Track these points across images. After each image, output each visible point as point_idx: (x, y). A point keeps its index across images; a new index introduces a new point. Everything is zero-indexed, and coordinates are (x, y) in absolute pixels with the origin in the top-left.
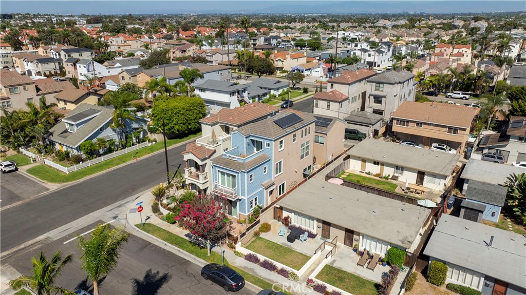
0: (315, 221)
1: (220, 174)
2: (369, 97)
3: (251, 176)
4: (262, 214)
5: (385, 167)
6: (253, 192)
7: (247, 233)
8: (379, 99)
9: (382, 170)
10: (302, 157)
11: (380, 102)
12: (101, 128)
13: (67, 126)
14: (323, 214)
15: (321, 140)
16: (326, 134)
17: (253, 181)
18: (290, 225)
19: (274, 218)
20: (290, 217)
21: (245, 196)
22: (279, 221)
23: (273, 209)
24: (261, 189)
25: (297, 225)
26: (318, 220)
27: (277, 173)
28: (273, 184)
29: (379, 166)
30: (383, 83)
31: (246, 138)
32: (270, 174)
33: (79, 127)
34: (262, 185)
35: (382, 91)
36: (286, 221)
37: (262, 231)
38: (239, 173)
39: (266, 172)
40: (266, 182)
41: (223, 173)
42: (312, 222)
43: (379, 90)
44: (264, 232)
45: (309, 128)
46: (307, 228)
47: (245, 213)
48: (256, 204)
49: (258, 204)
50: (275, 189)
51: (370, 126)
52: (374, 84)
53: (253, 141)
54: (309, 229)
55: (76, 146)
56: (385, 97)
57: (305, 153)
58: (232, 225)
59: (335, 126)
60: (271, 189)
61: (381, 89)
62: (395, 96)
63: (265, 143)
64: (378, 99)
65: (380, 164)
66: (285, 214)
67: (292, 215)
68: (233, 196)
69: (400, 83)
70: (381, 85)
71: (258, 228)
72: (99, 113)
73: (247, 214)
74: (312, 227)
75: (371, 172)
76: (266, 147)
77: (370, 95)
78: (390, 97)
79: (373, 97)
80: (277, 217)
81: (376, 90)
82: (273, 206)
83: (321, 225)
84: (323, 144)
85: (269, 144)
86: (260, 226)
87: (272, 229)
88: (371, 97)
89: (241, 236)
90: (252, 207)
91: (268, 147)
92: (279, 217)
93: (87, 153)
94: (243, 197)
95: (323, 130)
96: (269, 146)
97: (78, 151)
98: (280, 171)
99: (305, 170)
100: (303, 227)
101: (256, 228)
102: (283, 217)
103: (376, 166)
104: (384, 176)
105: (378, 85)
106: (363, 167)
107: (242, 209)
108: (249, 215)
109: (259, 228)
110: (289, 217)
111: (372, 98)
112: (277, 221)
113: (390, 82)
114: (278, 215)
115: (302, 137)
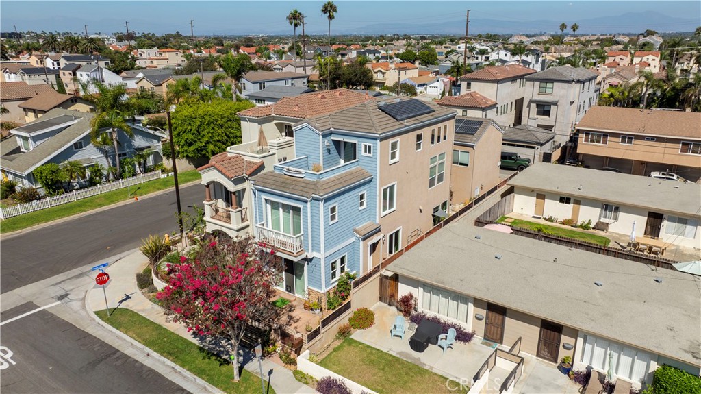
0: (471, 305)
1: (269, 206)
2: (529, 106)
3: (333, 210)
4: (355, 290)
5: (581, 206)
6: (338, 243)
7: (322, 331)
8: (546, 108)
9: (576, 213)
10: (432, 183)
11: (547, 113)
12: (75, 144)
13: (20, 142)
14: (488, 289)
15: (462, 158)
16: (472, 147)
17: (336, 220)
18: (413, 313)
19: (381, 299)
20: (415, 295)
21: (319, 251)
22: (390, 305)
23: (378, 281)
24: (353, 239)
25: (430, 314)
26: (478, 302)
27: (385, 209)
28: (378, 231)
29: (571, 205)
30: (552, 81)
31: (324, 136)
32: (371, 210)
33: (38, 143)
34: (355, 231)
35: (551, 94)
36: (406, 305)
37: (355, 327)
38: (306, 202)
39: (365, 206)
40: (364, 225)
41: (275, 206)
42: (462, 306)
43: (545, 93)
44: (361, 328)
45: (445, 127)
46: (450, 320)
47: (321, 288)
48: (342, 269)
49: (346, 269)
50: (381, 242)
51: (537, 147)
52: (537, 84)
53: (337, 143)
54: (457, 322)
55: (27, 173)
56: (555, 104)
57: (436, 176)
58: (293, 314)
59: (486, 134)
60: (374, 239)
61: (548, 91)
62: (572, 103)
63: (361, 145)
64: (544, 109)
65: (572, 201)
66: (403, 290)
67: (419, 294)
68: (295, 252)
69: (578, 81)
70: (549, 85)
71: (347, 318)
72: (76, 121)
73: (324, 290)
74: (462, 316)
75: (554, 217)
76: (363, 153)
77: (531, 102)
78: (564, 104)
79: (535, 105)
80: (387, 296)
81: (540, 93)
82: (378, 274)
83: (483, 312)
84: (467, 165)
85: (370, 147)
86: (351, 315)
87: (376, 321)
88: (532, 104)
89: (308, 337)
90: (334, 275)
91: (367, 154)
92: (392, 296)
93: (46, 185)
94: (315, 254)
95: (467, 139)
96: (370, 152)
97: (30, 181)
98: (391, 206)
99: (436, 209)
100: (443, 317)
101: (344, 319)
102: (400, 297)
103: (565, 204)
104: (579, 223)
105: (543, 85)
106: (540, 209)
107: (315, 280)
108: (328, 292)
109: (350, 320)
110: (411, 296)
111: (533, 106)
112: (386, 305)
113: (563, 78)
114: (389, 292)
115: (433, 143)
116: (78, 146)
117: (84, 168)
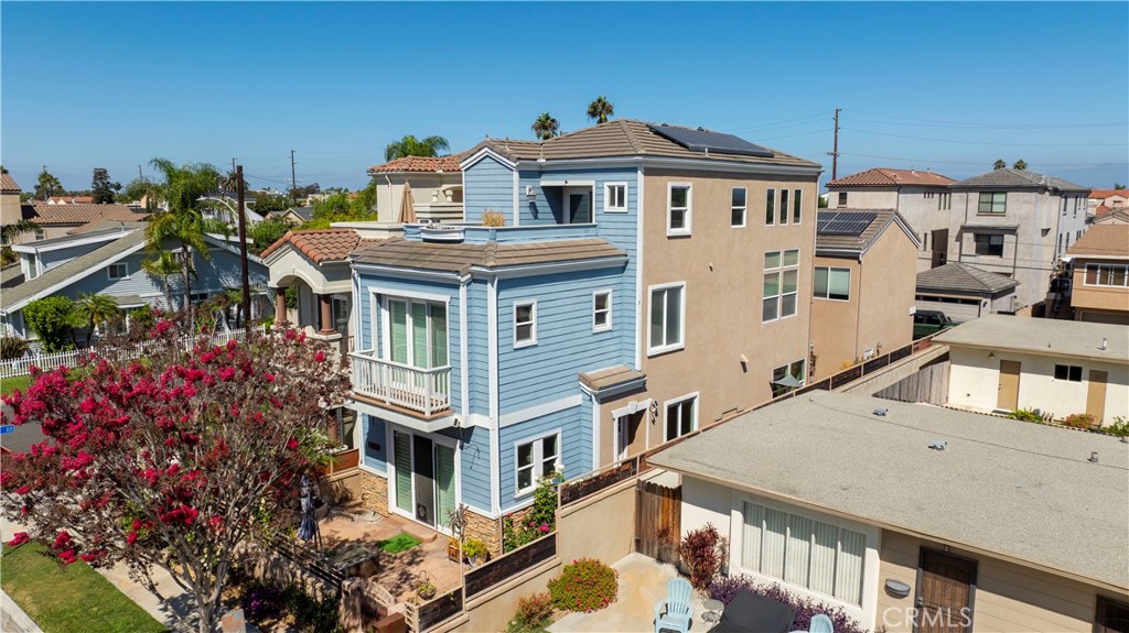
0: (872, 554)
1: (385, 314)
2: (959, 238)
3: (524, 312)
4: (569, 508)
5: (1110, 386)
6: (535, 400)
7: (468, 603)
8: (994, 241)
9: (1097, 401)
10: (769, 312)
11: (997, 250)
12: (112, 267)
13: (25, 265)
14: (919, 509)
16: (856, 257)
17: (533, 340)
18: (718, 579)
19: (639, 546)
20: (722, 532)
21: (485, 411)
22: (660, 560)
23: (631, 495)
24: (578, 399)
25: (763, 581)
26: (893, 544)
27: (656, 341)
28: (638, 387)
29: (1083, 386)
30: (1004, 190)
31: (524, 174)
32: (622, 334)
33: (51, 266)
34: (583, 378)
35: (1003, 214)
36: (700, 558)
37: (565, 605)
38: (457, 287)
39: (608, 325)
40: (607, 371)
41: (397, 307)
42: (848, 561)
43: (991, 213)
44: (578, 607)
45: (798, 193)
46: (816, 596)
47: (488, 506)
48: (548, 468)
49: (558, 466)
50: (647, 417)
51: (984, 300)
52: (974, 196)
53: (554, 194)
54: (833, 603)
56: (1013, 231)
57: (780, 295)
59: (884, 238)
60: (630, 406)
61: (996, 208)
62: (1045, 232)
63: (601, 187)
64: (990, 242)
65: (1085, 373)
66: (694, 519)
67: (730, 526)
68: (427, 411)
69: (1055, 192)
70: (998, 198)
71: (545, 579)
72: (126, 234)
73: (496, 512)
74: (848, 587)
75: (1044, 410)
76: (607, 207)
77: (965, 229)
78: (1029, 233)
79: (971, 235)
80: (654, 537)
81: (981, 213)
82: (632, 481)
83: (908, 576)
84: (846, 297)
85: (621, 191)
86: (556, 574)
87: (621, 594)
88: (965, 235)
89: (423, 612)
90: (524, 479)
91: (616, 208)
92: (664, 533)
93: (43, 334)
94: (476, 420)
95: (846, 244)
96: (621, 203)
97: (17, 327)
98: (672, 337)
99: (779, 373)
100: (796, 591)
101: (536, 582)
102: (684, 534)
103: (1068, 383)
104: (1108, 423)
105: (987, 197)
106: (1009, 393)
107: (477, 489)
108: (508, 520)
109: (551, 585)
110: (712, 533)
111: (969, 237)
112: (650, 560)
113: (1025, 183)
114: (659, 523)
115: (770, 219)
116: (116, 272)
117: (124, 312)
